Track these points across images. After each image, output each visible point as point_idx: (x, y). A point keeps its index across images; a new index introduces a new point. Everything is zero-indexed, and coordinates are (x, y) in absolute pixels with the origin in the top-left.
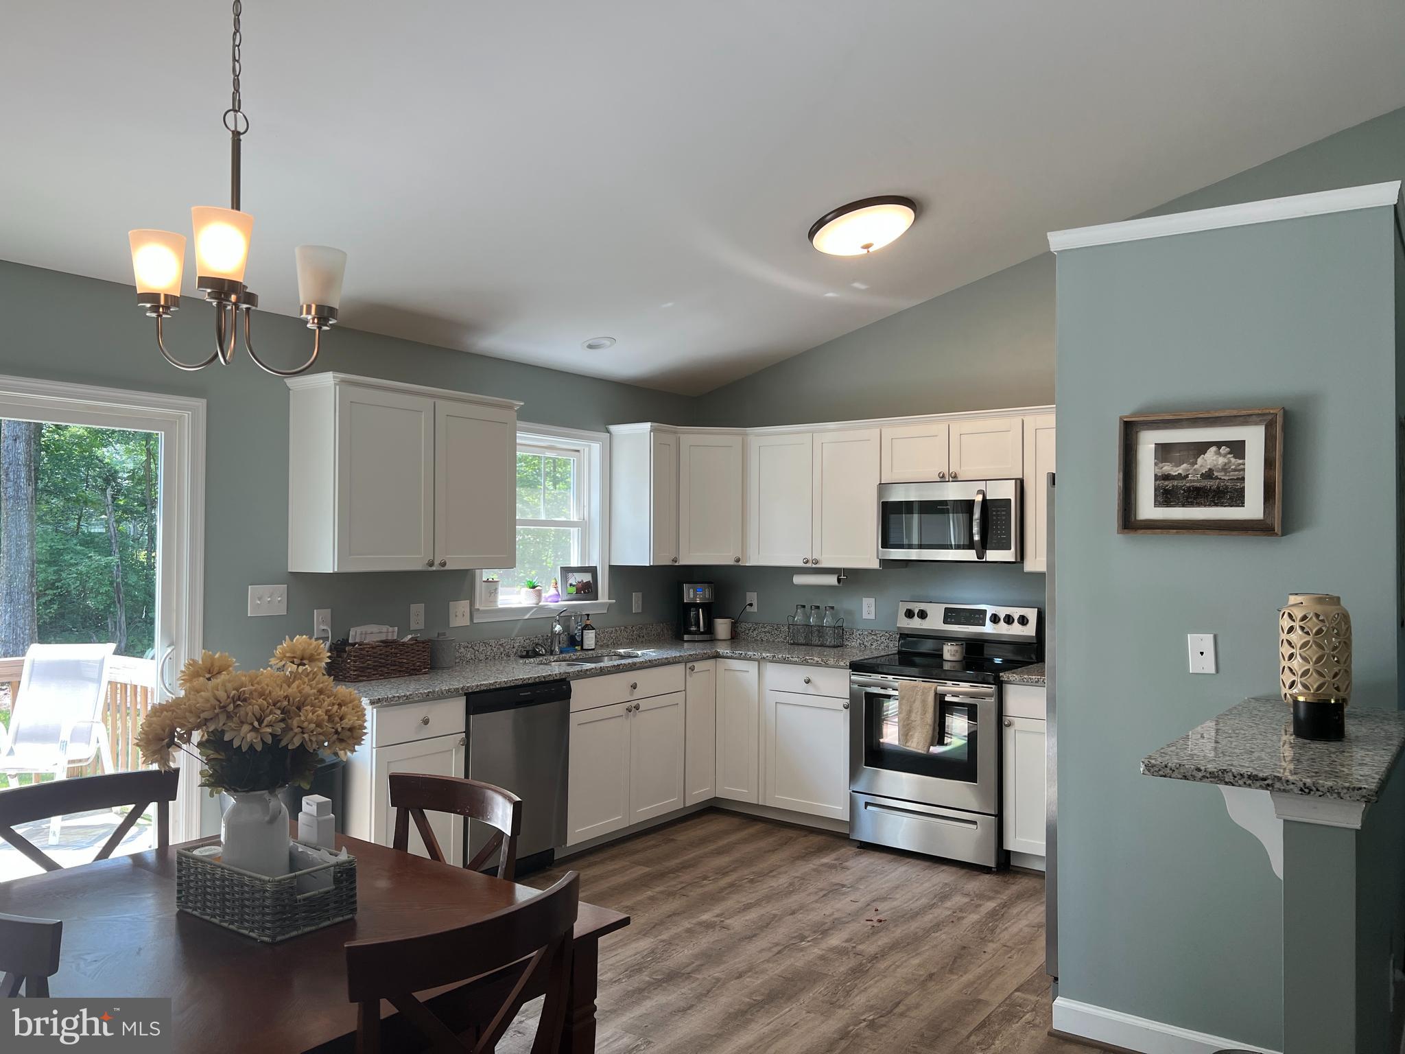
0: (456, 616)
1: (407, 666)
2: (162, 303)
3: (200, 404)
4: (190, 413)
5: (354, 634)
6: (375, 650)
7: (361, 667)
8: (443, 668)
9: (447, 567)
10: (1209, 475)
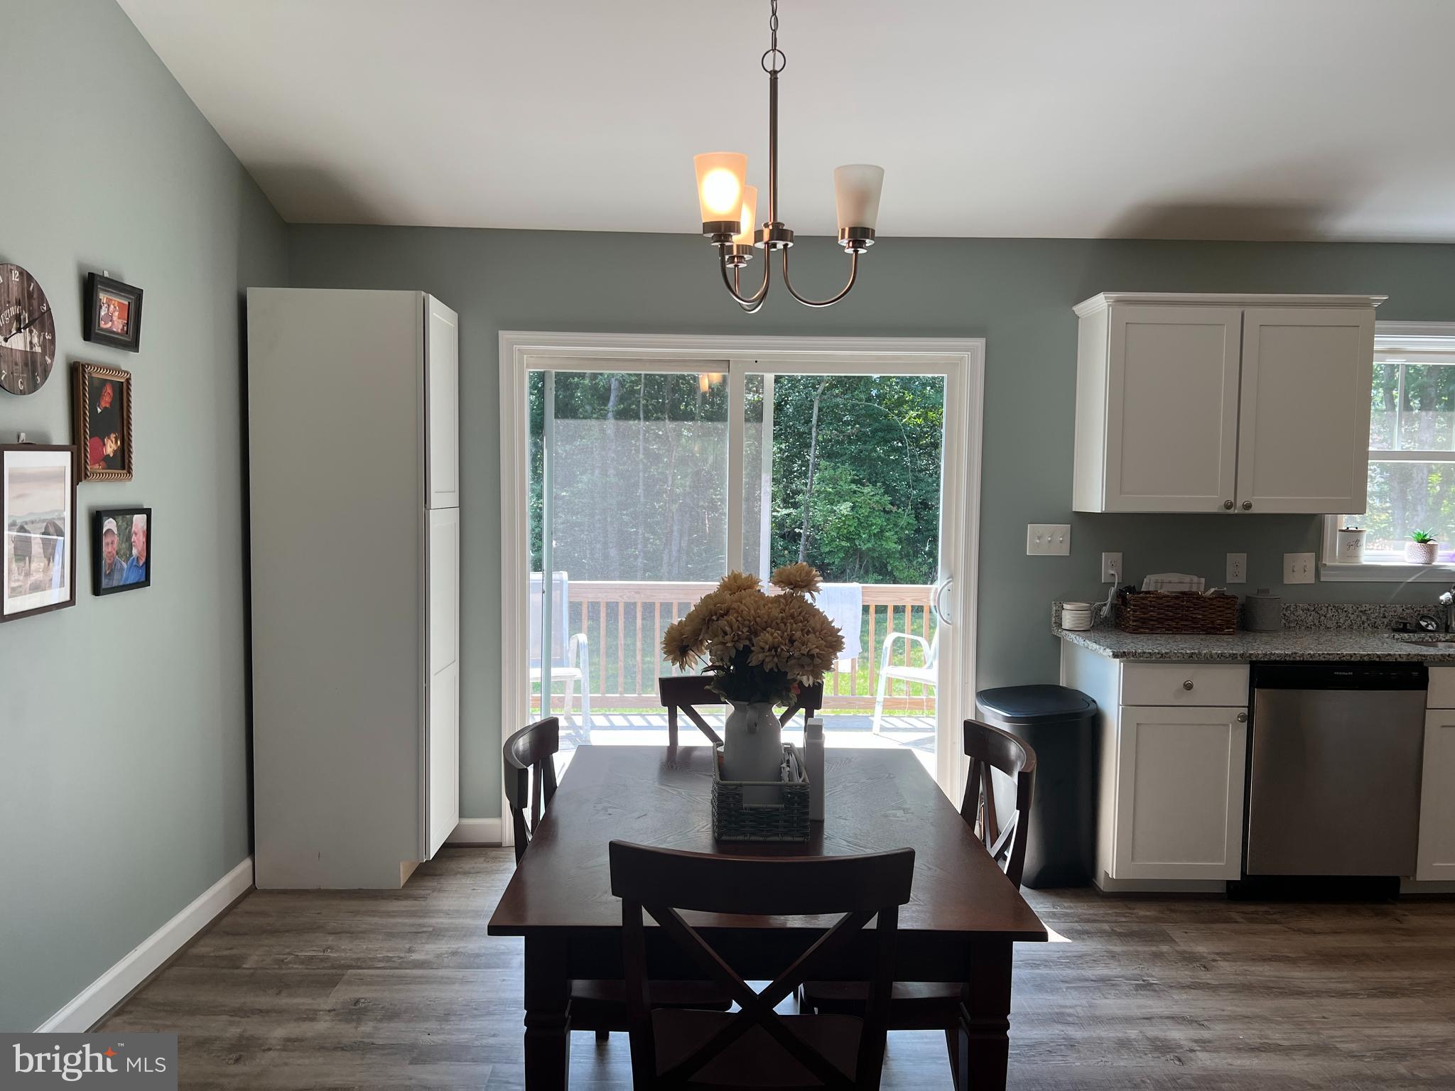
0: (1293, 571)
1: (1202, 623)
2: (735, 253)
3: (979, 344)
4: (969, 353)
5: (1148, 581)
6: (1160, 601)
7: (1141, 618)
8: (1261, 631)
9: (1255, 510)
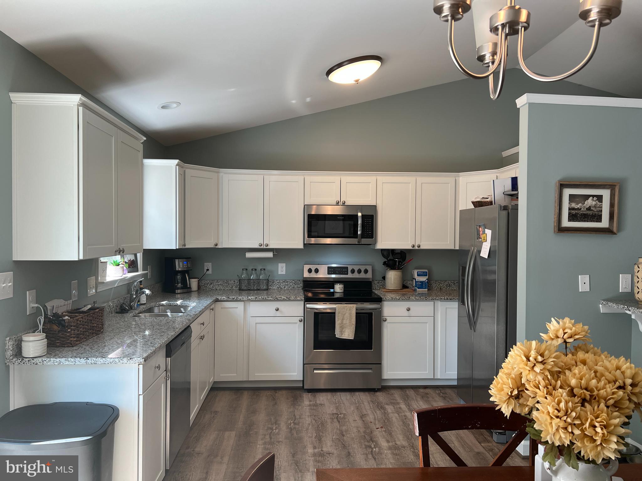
0: (90, 288)
10: (589, 209)
